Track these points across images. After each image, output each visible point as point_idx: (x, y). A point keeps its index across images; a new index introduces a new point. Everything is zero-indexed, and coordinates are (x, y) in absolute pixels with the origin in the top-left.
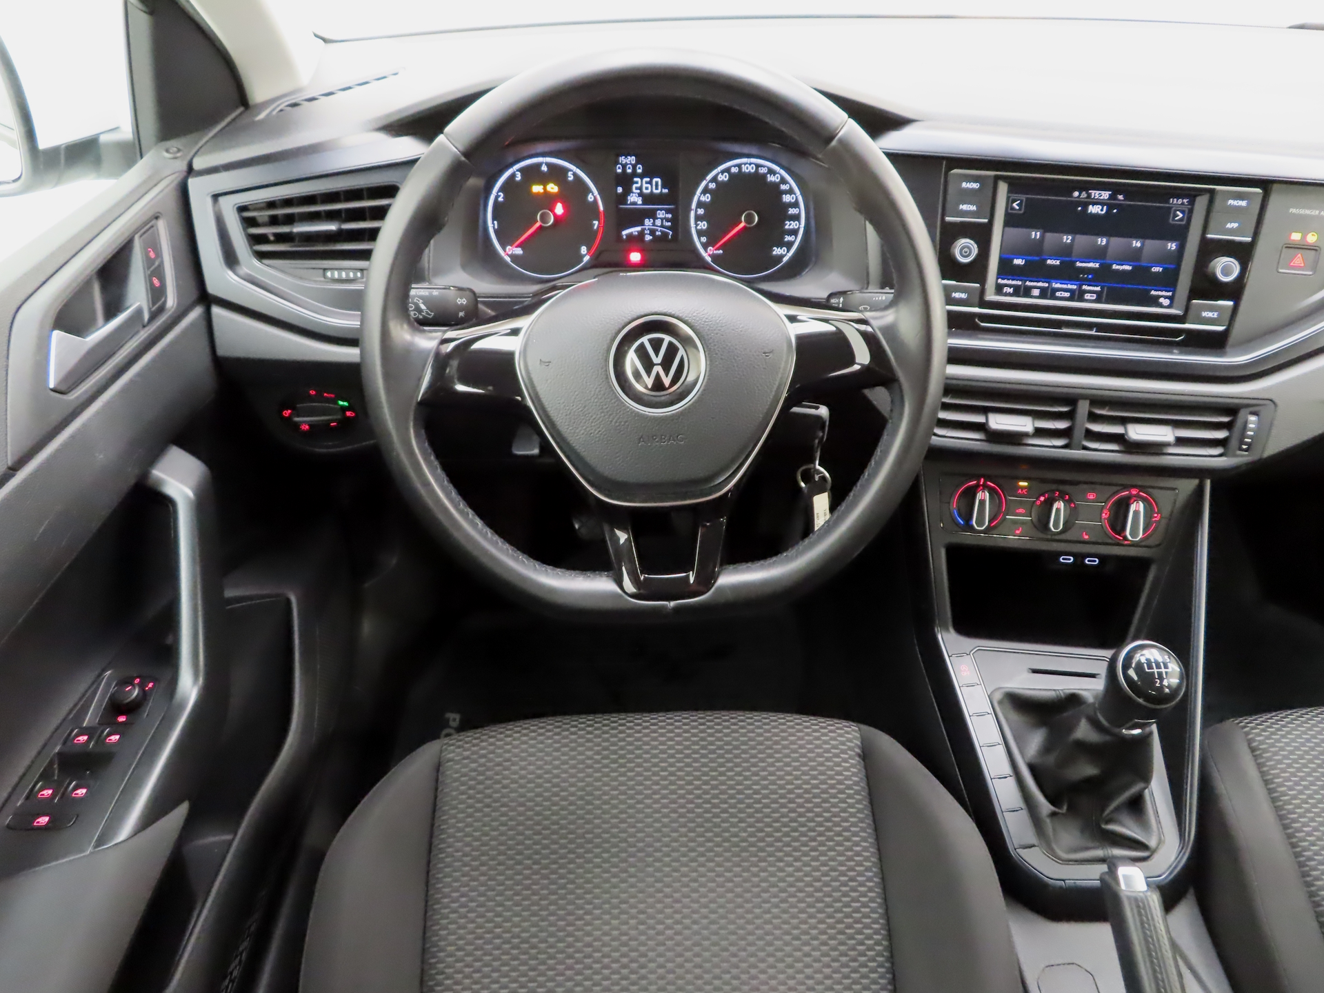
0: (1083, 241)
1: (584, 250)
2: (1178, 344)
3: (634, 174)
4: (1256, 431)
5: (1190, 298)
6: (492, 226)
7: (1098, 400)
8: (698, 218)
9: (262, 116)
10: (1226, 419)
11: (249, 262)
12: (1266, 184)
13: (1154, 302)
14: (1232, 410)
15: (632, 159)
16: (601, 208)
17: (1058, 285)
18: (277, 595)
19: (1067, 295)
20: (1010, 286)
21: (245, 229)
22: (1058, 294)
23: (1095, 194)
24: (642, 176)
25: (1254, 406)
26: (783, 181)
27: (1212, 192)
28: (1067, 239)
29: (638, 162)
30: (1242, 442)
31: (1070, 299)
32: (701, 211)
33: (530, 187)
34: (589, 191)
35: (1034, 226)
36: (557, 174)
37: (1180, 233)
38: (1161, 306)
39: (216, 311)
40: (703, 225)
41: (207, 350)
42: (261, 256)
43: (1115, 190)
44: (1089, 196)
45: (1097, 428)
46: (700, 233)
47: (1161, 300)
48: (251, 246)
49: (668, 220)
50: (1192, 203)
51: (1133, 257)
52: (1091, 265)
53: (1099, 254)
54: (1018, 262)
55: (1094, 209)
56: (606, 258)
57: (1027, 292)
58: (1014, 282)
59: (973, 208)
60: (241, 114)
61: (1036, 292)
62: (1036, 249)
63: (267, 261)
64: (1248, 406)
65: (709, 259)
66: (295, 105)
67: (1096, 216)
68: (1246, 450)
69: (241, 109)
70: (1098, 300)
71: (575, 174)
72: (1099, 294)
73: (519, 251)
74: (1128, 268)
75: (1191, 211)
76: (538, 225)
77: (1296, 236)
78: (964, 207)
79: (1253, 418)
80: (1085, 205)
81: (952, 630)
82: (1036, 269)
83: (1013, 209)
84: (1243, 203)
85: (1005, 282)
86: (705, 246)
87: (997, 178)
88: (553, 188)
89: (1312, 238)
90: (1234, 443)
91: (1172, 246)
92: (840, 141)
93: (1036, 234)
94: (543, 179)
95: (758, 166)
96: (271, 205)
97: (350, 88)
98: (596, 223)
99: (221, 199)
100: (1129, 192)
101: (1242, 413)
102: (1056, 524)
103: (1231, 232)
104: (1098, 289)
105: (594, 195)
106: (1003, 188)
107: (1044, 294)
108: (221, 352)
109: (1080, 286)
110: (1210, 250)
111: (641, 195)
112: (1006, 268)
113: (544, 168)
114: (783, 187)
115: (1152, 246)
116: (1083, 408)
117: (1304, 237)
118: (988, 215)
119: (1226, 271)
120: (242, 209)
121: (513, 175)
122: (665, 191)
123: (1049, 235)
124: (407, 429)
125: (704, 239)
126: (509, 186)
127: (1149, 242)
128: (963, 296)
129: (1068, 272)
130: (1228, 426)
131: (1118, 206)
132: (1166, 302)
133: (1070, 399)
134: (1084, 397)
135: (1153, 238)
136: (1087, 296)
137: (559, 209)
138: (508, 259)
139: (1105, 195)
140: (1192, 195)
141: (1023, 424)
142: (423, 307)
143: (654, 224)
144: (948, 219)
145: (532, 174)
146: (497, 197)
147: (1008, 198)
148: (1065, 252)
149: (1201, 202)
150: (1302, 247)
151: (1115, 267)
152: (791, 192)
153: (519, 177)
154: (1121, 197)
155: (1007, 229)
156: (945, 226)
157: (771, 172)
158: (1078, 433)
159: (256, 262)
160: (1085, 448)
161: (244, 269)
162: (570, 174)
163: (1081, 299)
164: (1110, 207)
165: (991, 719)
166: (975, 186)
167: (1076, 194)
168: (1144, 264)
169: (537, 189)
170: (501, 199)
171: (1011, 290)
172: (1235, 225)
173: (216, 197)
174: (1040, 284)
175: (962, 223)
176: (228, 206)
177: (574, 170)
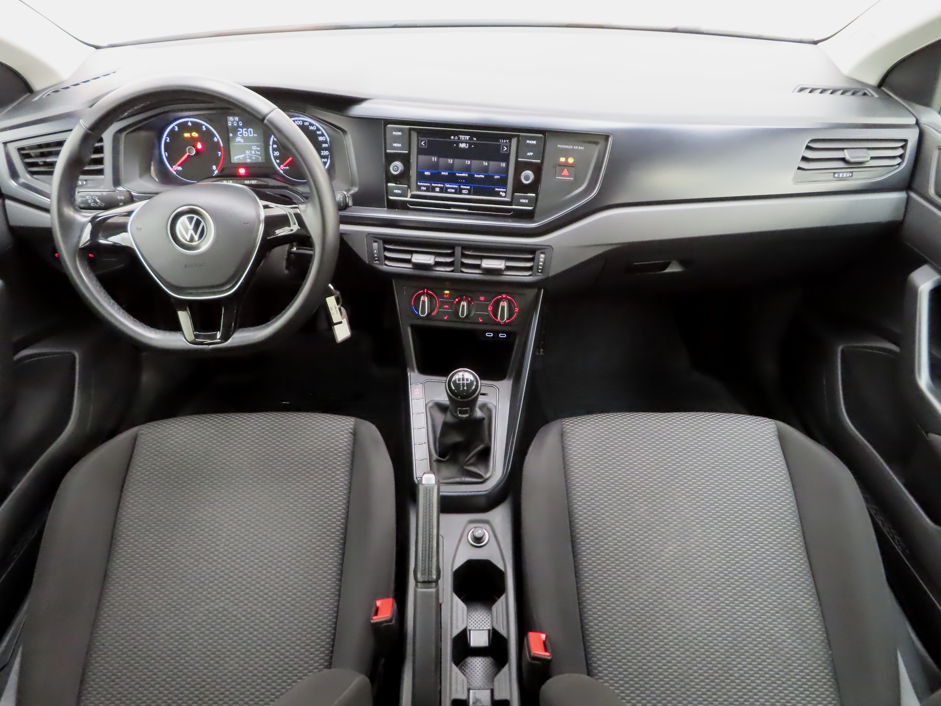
0: (458, 162)
1: (214, 167)
2: (510, 217)
3: (238, 126)
4: (544, 262)
5: (514, 192)
6: (164, 155)
7: (466, 246)
8: (274, 150)
9: (36, 99)
10: (530, 256)
11: (25, 177)
12: (544, 132)
13: (497, 194)
14: (533, 251)
15: (237, 119)
16: (222, 145)
17: (448, 186)
18: (68, 353)
19: (453, 191)
20: (424, 186)
21: (22, 160)
22: (449, 190)
23: (462, 137)
24: (242, 128)
25: (542, 249)
26: (318, 129)
27: (518, 136)
28: (450, 161)
29: (239, 120)
30: (538, 269)
31: (455, 193)
32: (275, 146)
33: (183, 135)
34: (214, 136)
35: (434, 155)
36: (196, 127)
37: (506, 158)
38: (501, 196)
39: (8, 202)
40: (277, 153)
41: (5, 222)
42: (33, 173)
43: (472, 135)
44: (459, 138)
45: (466, 261)
46: (276, 158)
47: (501, 193)
48: (26, 168)
49: (258, 151)
50: (510, 142)
51: (485, 170)
52: (464, 175)
53: (467, 169)
54: (427, 173)
55: (463, 145)
56: (226, 172)
57: (433, 189)
58: (426, 184)
59: (400, 145)
60: (28, 97)
61: (438, 189)
62: (434, 167)
63: (35, 176)
64: (539, 249)
65: (282, 172)
66: (57, 91)
67: (464, 149)
68: (541, 273)
69: (29, 94)
70: (469, 194)
71: (206, 127)
72: (469, 190)
73: (180, 168)
74: (483, 176)
75: (510, 146)
76: (187, 154)
77: (563, 159)
78: (395, 145)
79: (542, 256)
80: (457, 143)
81: (416, 371)
82: (436, 177)
83: (421, 145)
84: (534, 142)
85: (421, 184)
86: (279, 165)
87: (410, 129)
88: (195, 134)
89: (571, 160)
90: (535, 269)
91: (503, 165)
92: (268, 120)
93: (434, 159)
94: (190, 130)
95: (304, 121)
96: (40, 146)
97: (88, 81)
98: (220, 153)
99: (9, 145)
100: (479, 136)
101: (538, 252)
102: (463, 314)
103: (530, 157)
104: (469, 187)
105: (217, 138)
106: (414, 136)
107: (442, 190)
108: (12, 223)
109: (460, 186)
110: (520, 167)
111: (243, 137)
112: (421, 177)
113: (190, 124)
114: (318, 133)
115: (493, 164)
116: (458, 251)
117: (567, 159)
118: (408, 149)
119: (527, 178)
120: (20, 149)
121: (174, 127)
122: (255, 135)
123: (441, 159)
124: (75, 261)
125: (278, 161)
126: (172, 133)
127: (492, 163)
128: (399, 192)
129: (452, 179)
130: (532, 260)
131: (474, 144)
132: (503, 194)
133: (450, 246)
134: (458, 245)
135: (494, 161)
136: (464, 191)
137: (199, 146)
138: (175, 173)
139: (468, 137)
140: (510, 138)
141: (429, 260)
142: (98, 201)
143: (251, 153)
144: (388, 151)
145: (184, 127)
146: (166, 139)
147: (418, 140)
148: (450, 168)
149: (514, 141)
150: (566, 165)
151: (476, 176)
152: (322, 135)
153: (177, 129)
154: (475, 139)
155: (419, 156)
156: (387, 155)
157: (311, 124)
158: (458, 264)
159: (28, 176)
160: (462, 272)
161: (22, 180)
162: (204, 127)
163: (460, 193)
164: (470, 144)
165: (424, 416)
166: (400, 133)
167: (452, 137)
168: (490, 173)
169: (187, 135)
170: (168, 141)
171: (425, 188)
172: (532, 154)
173: (5, 143)
174: (439, 185)
175: (395, 153)
176: (12, 149)
177: (205, 125)
